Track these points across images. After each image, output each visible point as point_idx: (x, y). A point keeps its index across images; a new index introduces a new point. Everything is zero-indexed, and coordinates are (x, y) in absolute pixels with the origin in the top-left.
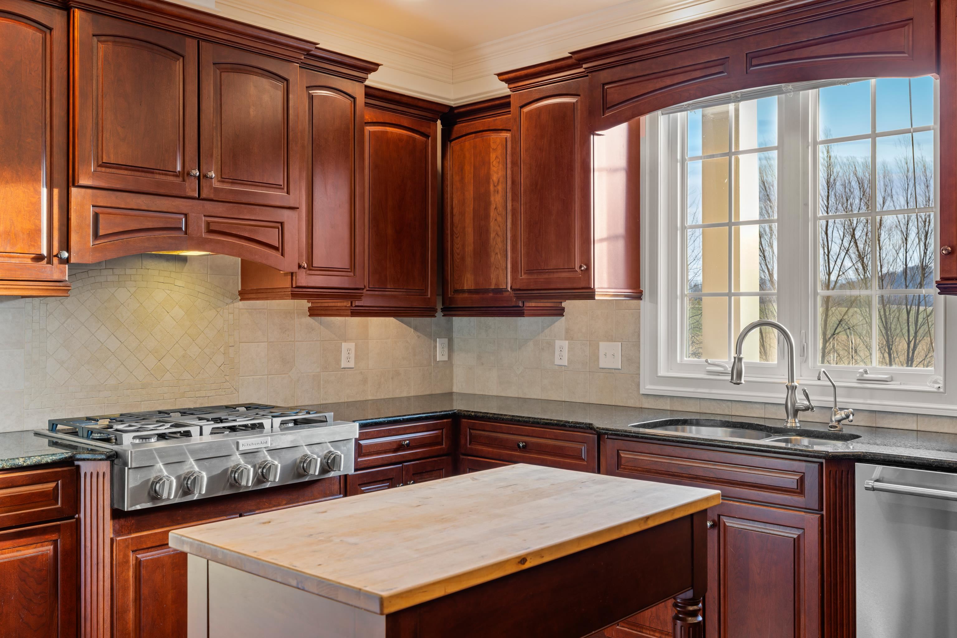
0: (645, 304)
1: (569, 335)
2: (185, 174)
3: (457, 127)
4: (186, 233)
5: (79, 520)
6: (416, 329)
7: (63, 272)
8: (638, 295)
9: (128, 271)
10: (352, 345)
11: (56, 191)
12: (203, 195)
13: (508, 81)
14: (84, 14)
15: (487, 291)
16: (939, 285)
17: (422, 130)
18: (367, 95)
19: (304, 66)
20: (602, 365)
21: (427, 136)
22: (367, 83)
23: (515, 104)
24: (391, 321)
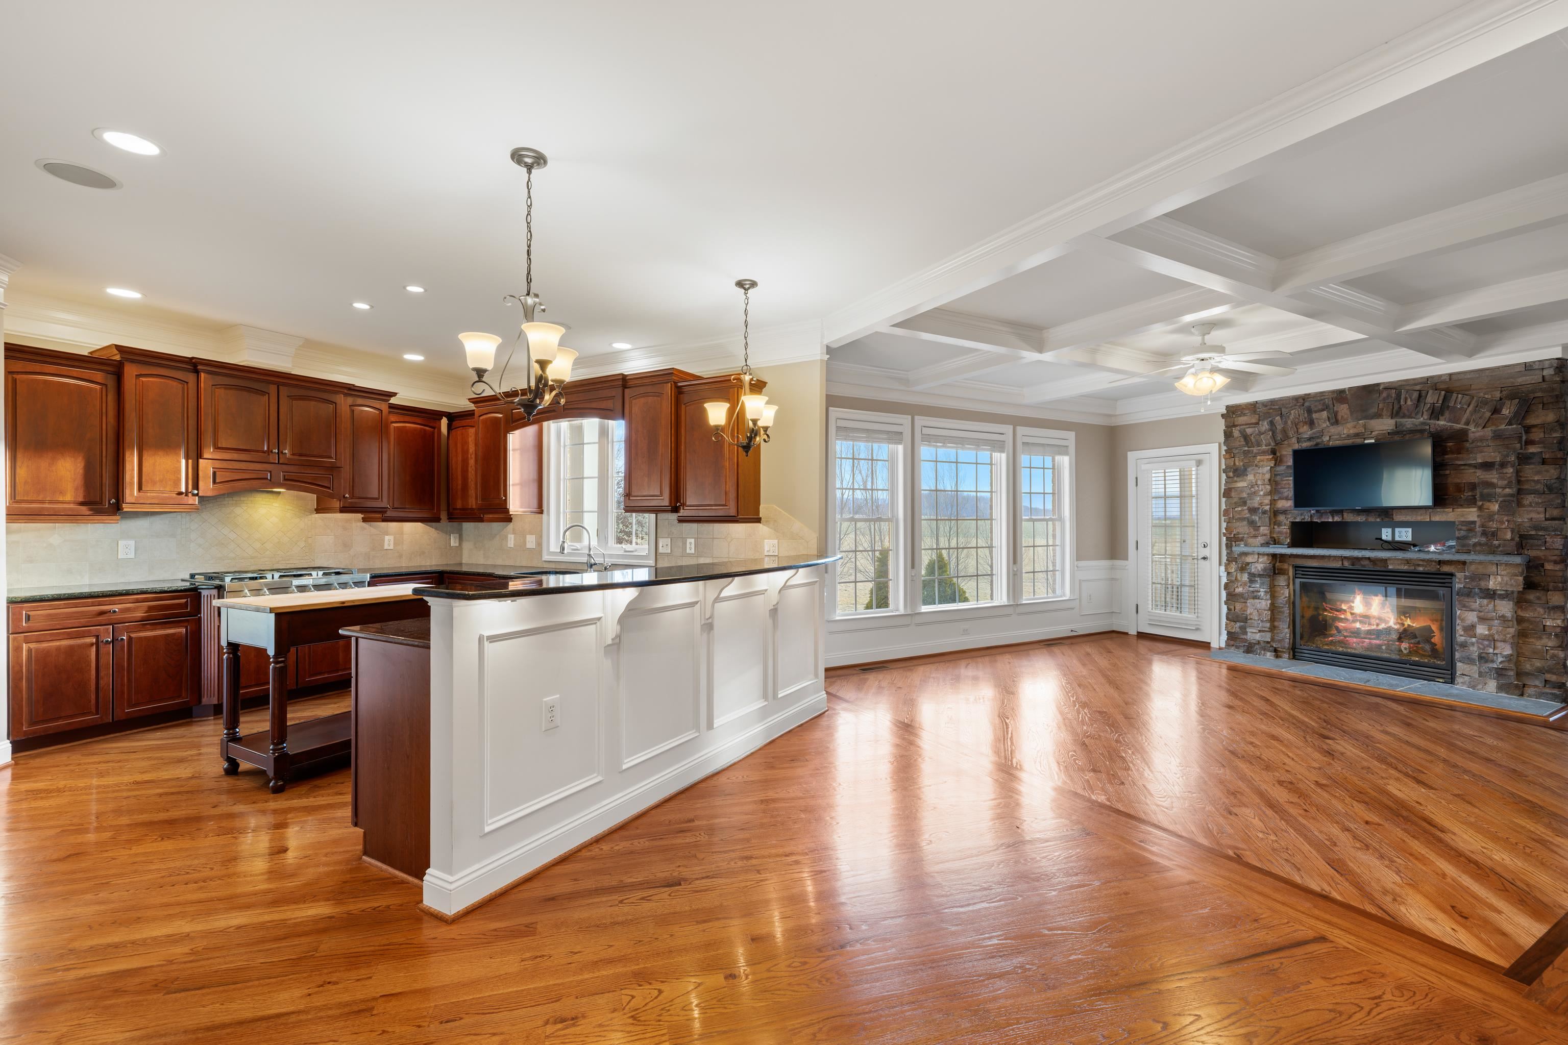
0: (544, 516)
1: (514, 533)
2: (269, 451)
3: (454, 423)
4: (270, 480)
5: (201, 617)
6: (436, 529)
7: (195, 500)
8: (541, 512)
9: (242, 499)
10: (392, 538)
11: (190, 461)
12: (281, 462)
13: (473, 403)
14: (207, 375)
15: (467, 509)
16: (624, 509)
17: (431, 425)
18: (390, 407)
19: (346, 395)
20: (528, 547)
21: (434, 428)
22: (390, 402)
23: (477, 414)
24: (419, 525)
